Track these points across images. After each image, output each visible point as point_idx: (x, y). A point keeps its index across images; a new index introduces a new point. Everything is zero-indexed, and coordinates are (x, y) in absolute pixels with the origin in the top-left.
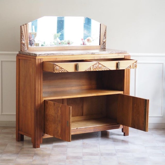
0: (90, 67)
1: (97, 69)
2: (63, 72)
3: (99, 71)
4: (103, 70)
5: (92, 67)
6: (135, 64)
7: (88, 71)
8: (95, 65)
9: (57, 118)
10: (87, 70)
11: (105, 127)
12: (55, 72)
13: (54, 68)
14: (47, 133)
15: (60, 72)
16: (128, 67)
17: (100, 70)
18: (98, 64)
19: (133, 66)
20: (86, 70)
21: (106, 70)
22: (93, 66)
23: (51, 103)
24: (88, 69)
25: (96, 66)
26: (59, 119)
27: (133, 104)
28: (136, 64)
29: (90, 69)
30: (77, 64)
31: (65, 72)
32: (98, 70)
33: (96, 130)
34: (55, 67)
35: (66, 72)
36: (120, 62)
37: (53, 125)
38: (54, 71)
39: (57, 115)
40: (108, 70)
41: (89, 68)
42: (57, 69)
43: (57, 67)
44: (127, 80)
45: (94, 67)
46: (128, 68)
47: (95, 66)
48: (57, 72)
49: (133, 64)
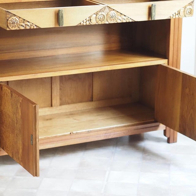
0: (90, 17)
1: (105, 19)
2: (28, 28)
3: (110, 24)
4: (119, 22)
5: (95, 15)
6: (188, 7)
7: (85, 24)
8: (100, 11)
9: (17, 124)
10: (82, 23)
11: (128, 128)
12: (9, 28)
13: (8, 20)
14: (3, 147)
15: (22, 28)
16: (174, 14)
17: (112, 22)
18: (107, 10)
19: (185, 12)
20: (80, 23)
21: (124, 21)
22: (97, 14)
23: (6, 90)
24: (85, 21)
25: (103, 13)
26: (19, 126)
27: (184, 87)
28: (190, 7)
29: (90, 20)
30: (59, 11)
31: (32, 28)
32: (107, 23)
33: (110, 135)
34: (10, 18)
35: (35, 27)
36: (155, 6)
37: (11, 135)
38: (8, 26)
39: (17, 118)
40: (129, 22)
41: (88, 19)
42: (13, 23)
43: (14, 18)
44: (176, 37)
45: (98, 16)
46: (174, 17)
47: (100, 13)
48: (13, 29)
49: (185, 8)
